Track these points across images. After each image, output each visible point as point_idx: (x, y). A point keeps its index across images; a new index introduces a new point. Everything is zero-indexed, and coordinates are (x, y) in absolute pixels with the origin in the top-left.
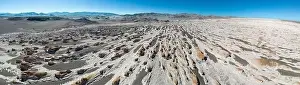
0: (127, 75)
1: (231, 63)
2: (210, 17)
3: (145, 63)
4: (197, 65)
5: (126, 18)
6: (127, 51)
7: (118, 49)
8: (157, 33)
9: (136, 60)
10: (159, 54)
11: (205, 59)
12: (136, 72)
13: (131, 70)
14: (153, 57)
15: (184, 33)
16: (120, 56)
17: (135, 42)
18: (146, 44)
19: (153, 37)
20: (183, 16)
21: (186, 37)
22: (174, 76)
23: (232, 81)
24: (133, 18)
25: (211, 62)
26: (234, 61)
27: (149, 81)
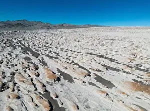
1: (90, 83)
2: (62, 26)
4: (49, 88)
11: (59, 79)
21: (30, 55)
23: (92, 103)
25: (66, 82)
26: (95, 82)
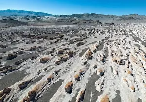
0: (78, 79)
3: (96, 67)
5: (63, 19)
6: (71, 55)
7: (61, 53)
8: (103, 36)
9: (85, 63)
10: (110, 59)
12: (87, 75)
13: (81, 73)
14: (103, 61)
15: (136, 39)
16: (65, 60)
17: (78, 45)
18: (92, 48)
19: (99, 40)
20: (132, 18)
22: (130, 82)
24: (71, 19)
27: (103, 85)
